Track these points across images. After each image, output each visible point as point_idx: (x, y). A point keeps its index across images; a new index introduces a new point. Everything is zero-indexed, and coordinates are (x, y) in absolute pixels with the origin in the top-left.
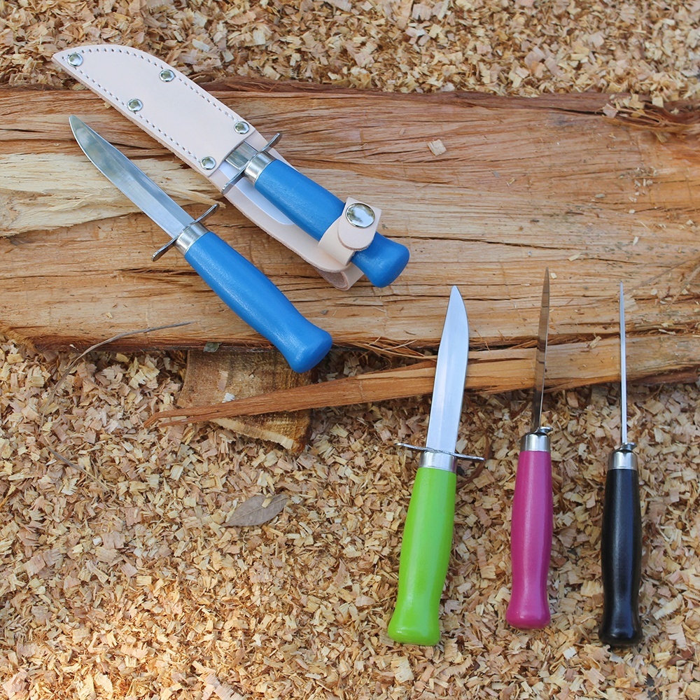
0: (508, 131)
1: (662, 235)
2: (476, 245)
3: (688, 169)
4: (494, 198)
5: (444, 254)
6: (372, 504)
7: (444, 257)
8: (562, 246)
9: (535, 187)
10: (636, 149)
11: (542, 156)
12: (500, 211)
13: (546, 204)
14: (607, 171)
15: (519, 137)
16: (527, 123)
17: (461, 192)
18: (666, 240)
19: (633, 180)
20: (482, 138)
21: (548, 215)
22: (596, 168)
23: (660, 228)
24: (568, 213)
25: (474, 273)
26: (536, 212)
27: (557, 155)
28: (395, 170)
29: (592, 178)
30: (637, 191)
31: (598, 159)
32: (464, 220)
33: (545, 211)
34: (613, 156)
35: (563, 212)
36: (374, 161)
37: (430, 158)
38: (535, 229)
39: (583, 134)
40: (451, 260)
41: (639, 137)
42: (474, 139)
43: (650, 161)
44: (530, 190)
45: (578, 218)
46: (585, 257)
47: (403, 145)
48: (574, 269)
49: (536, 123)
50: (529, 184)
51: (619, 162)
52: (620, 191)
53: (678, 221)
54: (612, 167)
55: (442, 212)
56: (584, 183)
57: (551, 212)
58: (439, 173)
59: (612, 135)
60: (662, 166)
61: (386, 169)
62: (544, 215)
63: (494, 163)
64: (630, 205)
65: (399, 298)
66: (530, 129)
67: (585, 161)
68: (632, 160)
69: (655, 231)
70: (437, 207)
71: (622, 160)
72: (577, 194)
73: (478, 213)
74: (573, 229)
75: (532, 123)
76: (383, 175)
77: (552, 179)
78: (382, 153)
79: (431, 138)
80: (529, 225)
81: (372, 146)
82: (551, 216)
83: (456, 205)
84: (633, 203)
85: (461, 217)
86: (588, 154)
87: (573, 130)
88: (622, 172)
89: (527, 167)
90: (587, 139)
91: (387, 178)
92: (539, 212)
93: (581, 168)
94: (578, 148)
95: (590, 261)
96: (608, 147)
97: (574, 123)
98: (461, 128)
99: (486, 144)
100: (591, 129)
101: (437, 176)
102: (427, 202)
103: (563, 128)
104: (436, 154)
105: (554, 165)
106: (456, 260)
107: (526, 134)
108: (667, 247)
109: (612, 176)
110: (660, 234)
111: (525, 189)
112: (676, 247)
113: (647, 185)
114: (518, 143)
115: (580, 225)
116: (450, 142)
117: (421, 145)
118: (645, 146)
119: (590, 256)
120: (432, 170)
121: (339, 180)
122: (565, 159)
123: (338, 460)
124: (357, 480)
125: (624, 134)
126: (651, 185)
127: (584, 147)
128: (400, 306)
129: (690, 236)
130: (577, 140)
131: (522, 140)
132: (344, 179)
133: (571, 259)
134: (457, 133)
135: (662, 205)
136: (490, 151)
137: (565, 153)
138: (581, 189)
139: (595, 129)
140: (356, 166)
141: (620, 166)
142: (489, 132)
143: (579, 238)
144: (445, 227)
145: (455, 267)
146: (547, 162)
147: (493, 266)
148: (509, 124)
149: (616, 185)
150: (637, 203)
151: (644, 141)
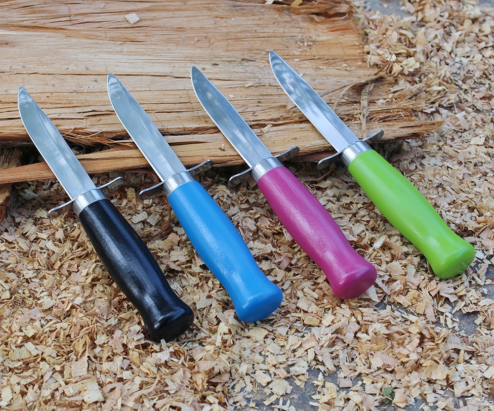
0: (191, 10)
1: (323, 73)
2: (164, 79)
3: (341, 37)
4: (181, 51)
5: (138, 85)
6: (69, 267)
7: (138, 87)
8: (238, 79)
9: (215, 45)
10: (298, 26)
11: (220, 27)
12: (186, 59)
13: (225, 54)
14: (275, 37)
15: (200, 14)
16: (207, 6)
17: (153, 47)
18: (327, 76)
19: (296, 42)
20: (170, 13)
21: (226, 61)
22: (266, 35)
23: (320, 69)
24: (243, 60)
25: (164, 97)
26: (216, 59)
27: (232, 26)
28: (97, 34)
29: (262, 40)
30: (300, 48)
31: (266, 30)
32: (155, 64)
33: (224, 59)
34: (278, 29)
35: (240, 60)
36: (80, 27)
37: (128, 25)
38: (216, 69)
39: (254, 15)
40: (144, 89)
41: (299, 19)
42: (164, 14)
43: (309, 32)
44: (211, 47)
45: (252, 63)
46: (258, 85)
47: (104, 17)
48: (249, 92)
49: (215, 6)
50: (210, 43)
51: (284, 32)
52: (286, 49)
53: (335, 65)
54: (279, 35)
55: (137, 60)
56: (256, 43)
57: (230, 59)
58: (135, 36)
59: (277, 16)
60: (319, 35)
61: (90, 33)
62: (222, 61)
63: (180, 29)
64: (294, 57)
65: (97, 113)
66: (210, 9)
67: (255, 31)
68: (295, 32)
69: (316, 71)
70: (133, 56)
71: (286, 31)
72: (250, 50)
73: (167, 60)
74: (247, 69)
75: (211, 6)
76: (87, 37)
77: (229, 41)
78: (87, 22)
79: (128, 12)
80: (211, 67)
81: (79, 17)
82: (230, 62)
83: (149, 55)
84: (298, 55)
85: (153, 63)
86: (258, 26)
87: (245, 12)
88: (286, 38)
89: (207, 33)
90: (257, 17)
91: (92, 39)
92: (219, 59)
93: (253, 34)
94: (250, 23)
95: (262, 87)
96: (274, 23)
97: (245, 8)
98: (153, 6)
99: (173, 17)
100: (260, 12)
101: (133, 38)
102: (125, 54)
103: (237, 10)
104: (132, 22)
105: (230, 32)
106: (148, 89)
107: (205, 12)
108: (328, 79)
109: (279, 40)
110: (320, 72)
111: (208, 47)
112: (335, 79)
113: (308, 45)
114: (200, 18)
115: (253, 67)
116: (144, 15)
117: (120, 17)
118: (305, 25)
119: (263, 84)
120: (130, 34)
121: (50, 39)
122: (239, 29)
123: (40, 235)
124: (56, 250)
125: (287, 17)
126: (311, 45)
127: (255, 22)
128: (98, 118)
129: (346, 73)
130: (249, 18)
131: (204, 16)
132: (54, 39)
133: (247, 86)
134: (149, 10)
135: (322, 57)
136: (177, 22)
137: (238, 25)
138: (253, 47)
139: (263, 12)
140: (65, 31)
141: (285, 35)
142: (175, 10)
143: (253, 74)
144: (139, 68)
145: (148, 93)
146: (225, 30)
147: (181, 92)
148: (192, 5)
149: (282, 44)
150: (300, 55)
151: (304, 21)
